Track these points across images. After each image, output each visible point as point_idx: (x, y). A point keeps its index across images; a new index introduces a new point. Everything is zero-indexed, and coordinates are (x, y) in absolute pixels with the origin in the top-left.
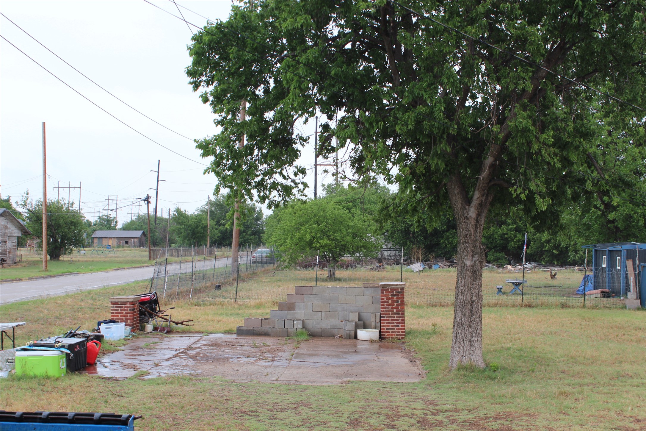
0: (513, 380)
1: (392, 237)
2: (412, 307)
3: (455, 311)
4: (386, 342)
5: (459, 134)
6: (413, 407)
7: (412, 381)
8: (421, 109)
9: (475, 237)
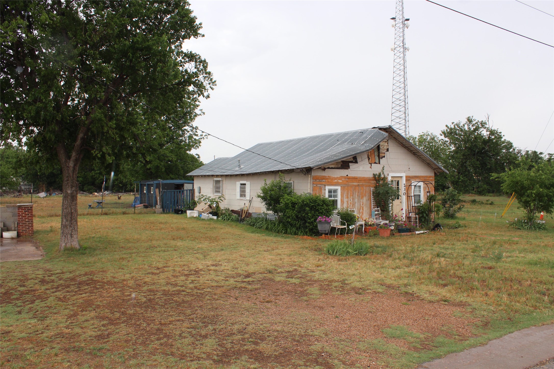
0: (95, 254)
1: (27, 178)
2: (38, 217)
3: (62, 218)
4: (21, 238)
5: (62, 119)
6: (37, 273)
7: (37, 259)
8: (39, 104)
9: (73, 177)
